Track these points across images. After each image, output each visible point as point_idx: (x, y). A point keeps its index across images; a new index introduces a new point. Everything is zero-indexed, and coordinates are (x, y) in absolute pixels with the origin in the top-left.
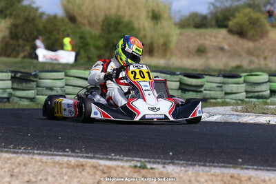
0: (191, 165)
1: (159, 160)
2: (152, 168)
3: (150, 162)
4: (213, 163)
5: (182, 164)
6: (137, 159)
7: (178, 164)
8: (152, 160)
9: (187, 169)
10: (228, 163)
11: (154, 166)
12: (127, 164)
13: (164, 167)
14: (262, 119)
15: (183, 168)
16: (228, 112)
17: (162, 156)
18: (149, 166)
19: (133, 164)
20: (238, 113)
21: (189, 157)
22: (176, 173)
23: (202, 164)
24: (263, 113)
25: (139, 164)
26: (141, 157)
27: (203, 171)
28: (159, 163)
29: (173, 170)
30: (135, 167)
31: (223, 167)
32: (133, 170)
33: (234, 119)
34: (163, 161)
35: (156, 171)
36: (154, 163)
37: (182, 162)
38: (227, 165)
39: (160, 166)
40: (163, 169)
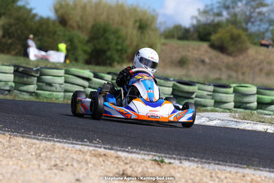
0: (205, 162)
1: (174, 156)
2: (170, 163)
3: (166, 157)
4: (226, 162)
5: (197, 162)
6: (153, 154)
7: (193, 161)
8: (168, 156)
9: (204, 165)
10: (241, 164)
11: (172, 161)
12: (147, 157)
13: (181, 163)
14: (260, 127)
15: (199, 165)
16: (226, 119)
17: (176, 152)
18: (167, 160)
19: (150, 157)
20: (235, 120)
21: (202, 155)
22: (193, 170)
23: (217, 162)
24: (260, 122)
25: (157, 159)
26: (156, 152)
27: (219, 170)
28: (175, 159)
29: (190, 166)
30: (155, 160)
31: (237, 167)
32: (153, 162)
33: (233, 125)
34: (179, 157)
35: (174, 165)
36: (171, 158)
37: (196, 160)
38: (240, 166)
39: (177, 162)
40: (180, 165)
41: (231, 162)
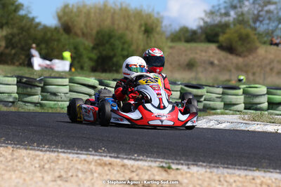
0: (214, 167)
1: (182, 162)
2: (177, 169)
3: (173, 163)
4: (235, 165)
5: (205, 166)
6: (160, 160)
7: (202, 166)
8: (175, 161)
9: (212, 170)
10: (250, 166)
11: (179, 167)
12: (154, 164)
13: (189, 168)
14: (271, 128)
15: (208, 170)
16: (236, 121)
17: (184, 158)
18: (174, 166)
19: (157, 164)
20: (245, 121)
21: (210, 160)
22: (201, 175)
23: (226, 166)
24: (270, 122)
25: (164, 165)
26: (164, 158)
27: (228, 173)
28: (182, 164)
29: (198, 171)
30: (162, 167)
31: (246, 170)
32: (160, 169)
33: (243, 127)
34: (186, 162)
35: (182, 171)
36: (178, 164)
37: (205, 164)
38: (249, 168)
39: (184, 168)
40: (188, 170)
41: (240, 165)
